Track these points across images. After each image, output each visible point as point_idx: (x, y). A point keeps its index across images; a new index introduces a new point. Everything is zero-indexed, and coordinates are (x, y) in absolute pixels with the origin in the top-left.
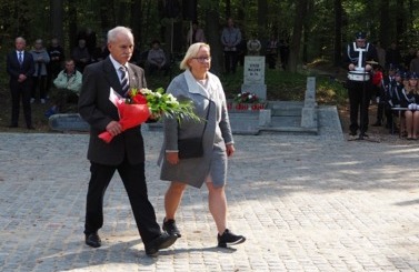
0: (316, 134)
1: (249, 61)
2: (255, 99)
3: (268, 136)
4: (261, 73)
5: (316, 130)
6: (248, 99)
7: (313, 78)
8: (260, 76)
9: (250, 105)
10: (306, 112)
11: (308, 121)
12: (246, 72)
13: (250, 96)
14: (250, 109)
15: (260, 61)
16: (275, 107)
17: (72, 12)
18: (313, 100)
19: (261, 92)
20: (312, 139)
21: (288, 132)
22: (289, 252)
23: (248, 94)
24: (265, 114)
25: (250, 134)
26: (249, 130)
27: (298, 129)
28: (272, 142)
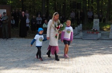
1: (95, 20)
2: (96, 31)
4: (98, 23)
6: (94, 31)
9: (95, 32)
10: (111, 34)
11: (111, 36)
12: (94, 23)
13: (95, 30)
14: (95, 33)
15: (98, 20)
16: (102, 33)
17: (48, 7)
19: (98, 29)
21: (106, 39)
22: (108, 72)
23: (95, 29)
24: (99, 35)
25: (95, 40)
26: (95, 39)
27: (109, 39)
28: (101, 42)
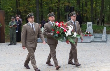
0: (106, 42)
1: (88, 23)
2: (90, 33)
3: (93, 43)
5: (106, 41)
7: (105, 27)
8: (91, 27)
10: (103, 36)
11: (104, 39)
12: (87, 26)
13: (88, 33)
14: (88, 36)
15: (91, 23)
16: (95, 35)
18: (105, 33)
20: (105, 43)
21: (99, 42)
24: (92, 37)
26: (88, 41)
27: (101, 41)
28: (94, 44)
